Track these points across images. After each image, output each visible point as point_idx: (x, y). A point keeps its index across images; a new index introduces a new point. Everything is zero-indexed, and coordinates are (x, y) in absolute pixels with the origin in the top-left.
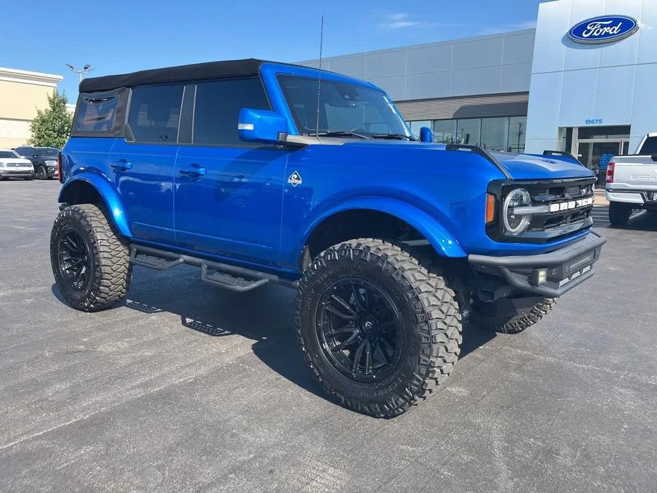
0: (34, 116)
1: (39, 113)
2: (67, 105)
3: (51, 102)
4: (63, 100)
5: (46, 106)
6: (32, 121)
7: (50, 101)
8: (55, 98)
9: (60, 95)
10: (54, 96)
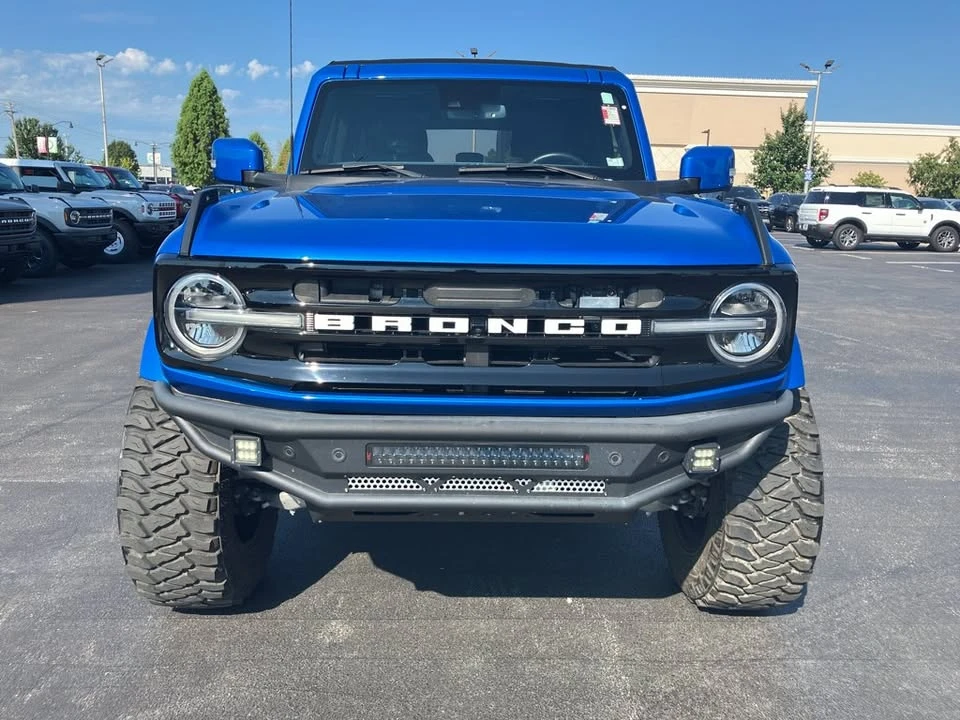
0: (761, 141)
1: (768, 138)
2: (807, 123)
3: (785, 120)
4: (802, 117)
5: (777, 128)
6: (756, 149)
7: (783, 119)
8: (790, 113)
9: (799, 110)
10: (790, 111)
